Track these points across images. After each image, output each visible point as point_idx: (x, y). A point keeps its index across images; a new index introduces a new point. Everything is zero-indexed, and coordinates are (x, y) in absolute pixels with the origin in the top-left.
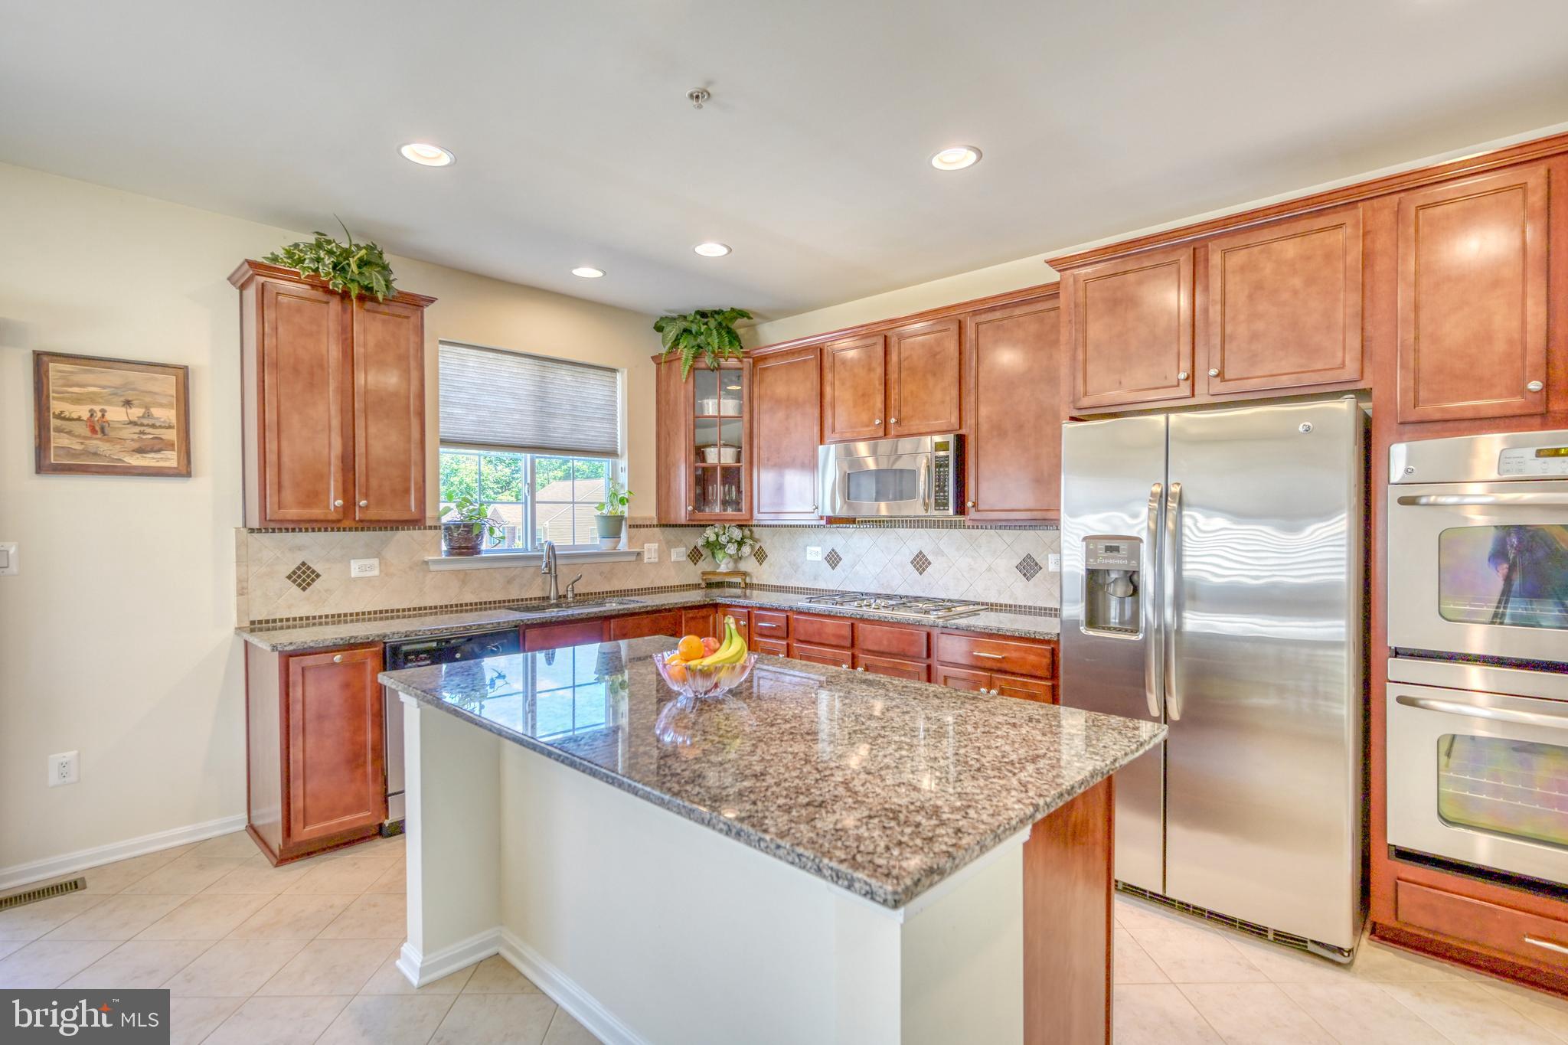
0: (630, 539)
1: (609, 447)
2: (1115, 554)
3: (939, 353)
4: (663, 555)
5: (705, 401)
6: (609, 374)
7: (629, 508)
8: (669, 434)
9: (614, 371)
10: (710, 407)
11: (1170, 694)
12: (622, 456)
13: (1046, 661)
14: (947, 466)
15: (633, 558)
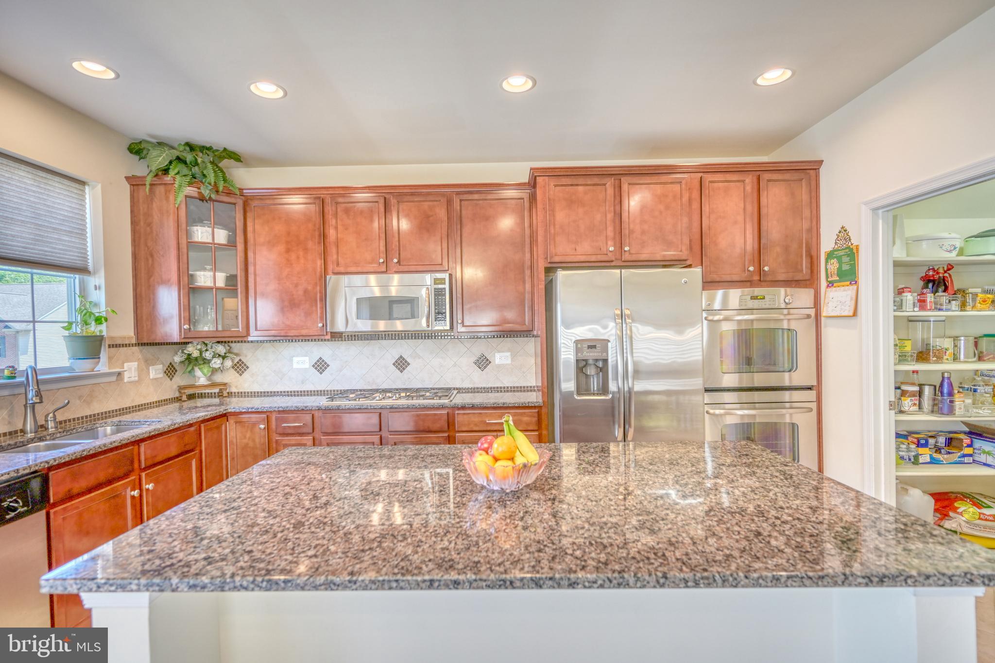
0: (110, 358)
1: (79, 263)
2: (593, 350)
3: (432, 216)
4: (142, 372)
5: (195, 228)
6: (77, 186)
7: (107, 327)
8: (152, 256)
9: (83, 183)
10: (201, 234)
11: (630, 426)
12: (95, 273)
13: (535, 419)
14: (445, 295)
15: (114, 378)
